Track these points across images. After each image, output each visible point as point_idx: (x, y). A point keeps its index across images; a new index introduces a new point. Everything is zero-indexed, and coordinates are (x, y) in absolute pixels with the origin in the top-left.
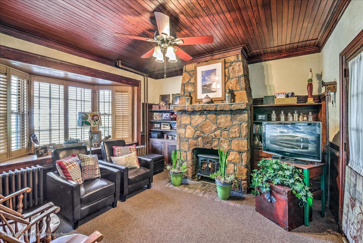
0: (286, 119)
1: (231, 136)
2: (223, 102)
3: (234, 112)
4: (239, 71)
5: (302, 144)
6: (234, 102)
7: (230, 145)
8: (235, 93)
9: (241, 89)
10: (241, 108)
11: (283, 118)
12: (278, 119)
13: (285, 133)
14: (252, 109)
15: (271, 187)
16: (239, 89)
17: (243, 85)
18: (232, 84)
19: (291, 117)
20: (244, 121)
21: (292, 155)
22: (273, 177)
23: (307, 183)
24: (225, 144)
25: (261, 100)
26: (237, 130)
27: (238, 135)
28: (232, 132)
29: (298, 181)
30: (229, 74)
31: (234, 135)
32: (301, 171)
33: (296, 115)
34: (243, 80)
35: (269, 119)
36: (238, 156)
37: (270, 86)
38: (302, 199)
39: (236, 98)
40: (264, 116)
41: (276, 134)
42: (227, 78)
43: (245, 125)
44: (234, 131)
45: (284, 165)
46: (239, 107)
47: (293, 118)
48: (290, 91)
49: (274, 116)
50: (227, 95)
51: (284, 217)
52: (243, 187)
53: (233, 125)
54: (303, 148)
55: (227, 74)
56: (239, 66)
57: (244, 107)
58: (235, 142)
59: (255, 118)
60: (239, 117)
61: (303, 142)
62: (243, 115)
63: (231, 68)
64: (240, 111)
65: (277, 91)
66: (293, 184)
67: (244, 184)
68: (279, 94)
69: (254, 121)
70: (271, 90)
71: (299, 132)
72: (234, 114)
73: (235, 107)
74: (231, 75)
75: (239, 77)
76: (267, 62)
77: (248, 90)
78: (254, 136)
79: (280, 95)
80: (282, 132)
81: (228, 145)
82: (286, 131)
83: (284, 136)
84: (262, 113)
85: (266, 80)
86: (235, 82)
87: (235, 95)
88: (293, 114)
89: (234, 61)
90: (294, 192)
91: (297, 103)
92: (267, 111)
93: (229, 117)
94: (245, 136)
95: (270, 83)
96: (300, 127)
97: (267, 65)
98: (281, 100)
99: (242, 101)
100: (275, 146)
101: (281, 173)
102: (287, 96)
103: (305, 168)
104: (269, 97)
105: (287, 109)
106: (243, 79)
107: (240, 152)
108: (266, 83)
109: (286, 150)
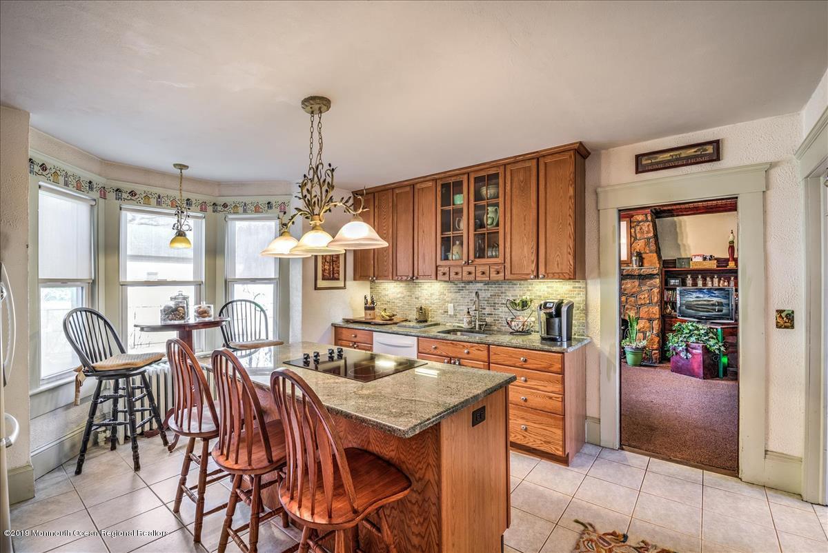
0: (705, 284)
1: (639, 303)
2: (629, 266)
3: (643, 278)
4: (648, 232)
5: (717, 308)
6: (642, 266)
7: (637, 313)
8: (644, 256)
9: (651, 252)
10: (653, 273)
11: (700, 283)
12: (695, 284)
13: (700, 298)
14: (663, 273)
15: (687, 345)
16: (648, 252)
17: (653, 247)
18: (640, 245)
19: (710, 283)
20: (655, 287)
21: (708, 318)
22: (689, 337)
23: (720, 340)
24: (632, 311)
25: (674, 262)
26: (646, 296)
27: (648, 302)
28: (640, 298)
29: (713, 338)
30: (636, 235)
31: (643, 302)
32: (715, 330)
33: (716, 280)
34: (654, 242)
35: (684, 283)
36: (648, 324)
37: (684, 245)
38: (715, 352)
39: (645, 261)
40: (677, 281)
41: (692, 300)
42: (633, 239)
43: (656, 290)
44: (642, 297)
45: (700, 326)
46: (650, 271)
47: (712, 283)
48: (708, 254)
49: (689, 281)
50: (634, 258)
51: (699, 368)
52: (653, 357)
53: (642, 291)
54: (718, 311)
55: (633, 234)
56: (648, 226)
57: (655, 272)
58: (644, 310)
59: (667, 283)
60: (649, 282)
61: (718, 305)
62: (654, 280)
63: (638, 228)
64: (651, 276)
65: (693, 253)
66: (708, 340)
67: (655, 353)
68: (695, 256)
69: (666, 286)
70: (685, 250)
71: (715, 297)
72: (643, 279)
73: (645, 271)
74: (638, 236)
75: (648, 239)
76: (681, 218)
77: (658, 251)
78: (666, 303)
79: (697, 257)
80: (697, 297)
81: (636, 313)
82: (702, 296)
83: (699, 301)
84: (675, 278)
85: (679, 238)
86: (643, 244)
87: (644, 258)
88: (712, 278)
89: (642, 221)
90: (708, 346)
91: (717, 267)
92: (682, 276)
93: (637, 283)
94: (657, 303)
95: (684, 242)
96: (715, 292)
97: (680, 222)
98: (697, 262)
99: (652, 265)
100: (691, 311)
101: (696, 332)
102: (705, 259)
103: (719, 327)
104: (683, 259)
105: (706, 274)
106: (652, 240)
107: (650, 320)
108: (679, 242)
109: (701, 314)
